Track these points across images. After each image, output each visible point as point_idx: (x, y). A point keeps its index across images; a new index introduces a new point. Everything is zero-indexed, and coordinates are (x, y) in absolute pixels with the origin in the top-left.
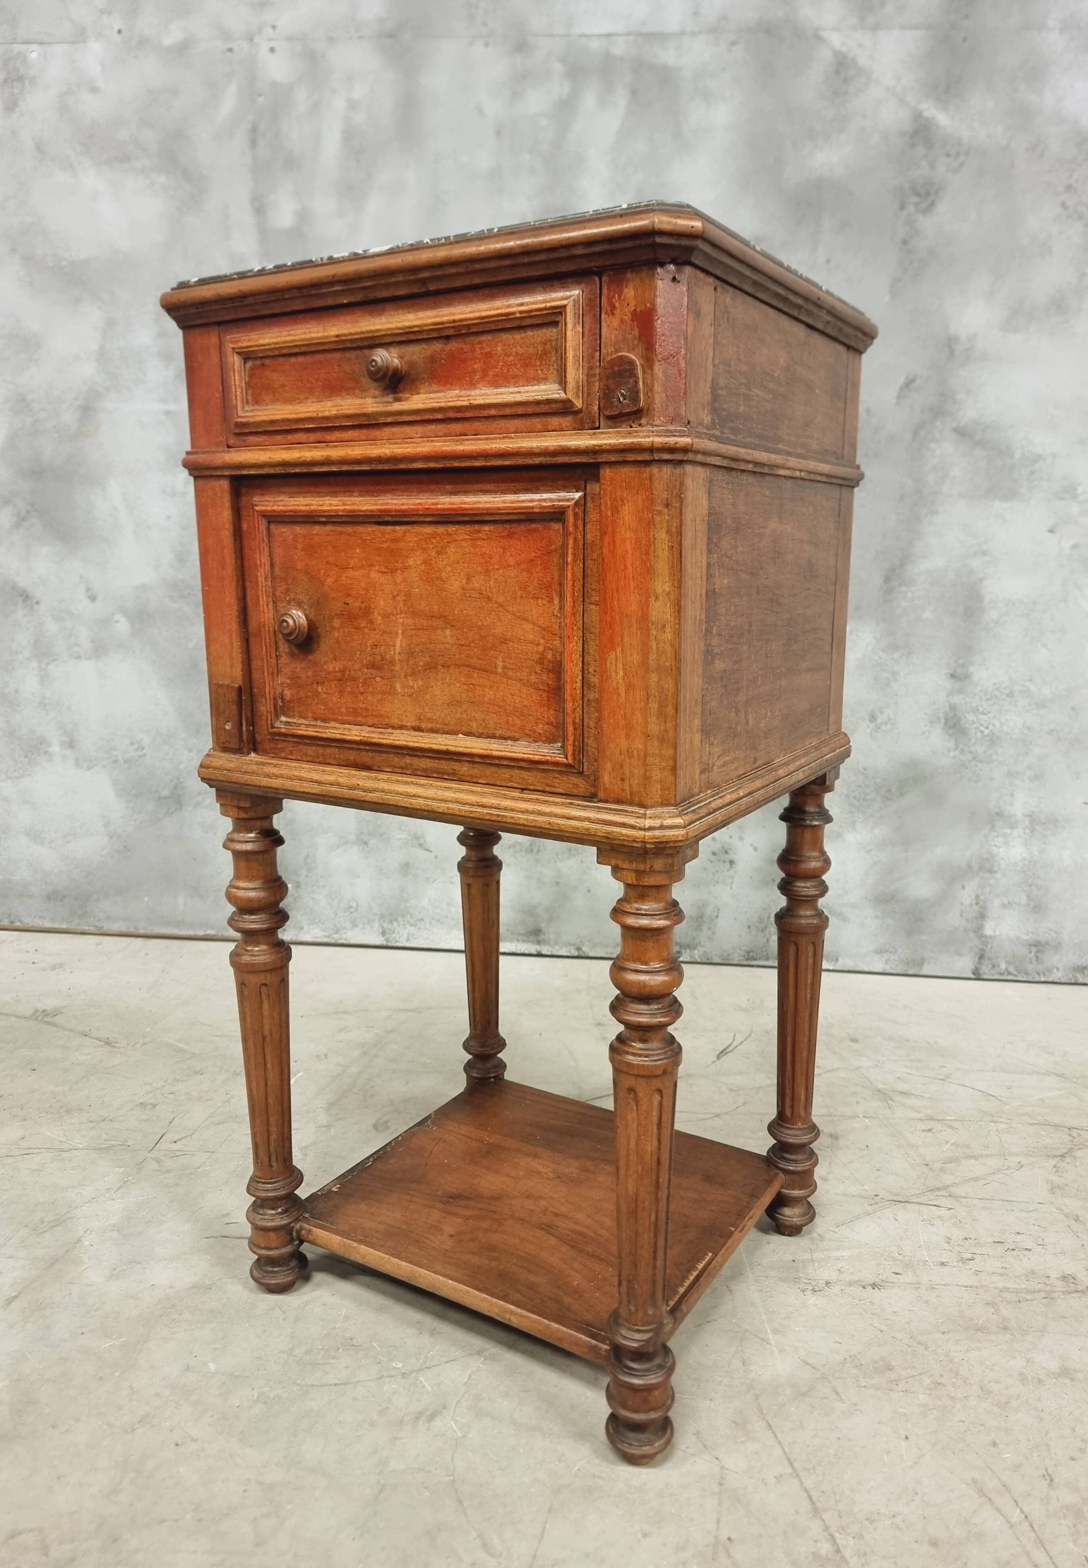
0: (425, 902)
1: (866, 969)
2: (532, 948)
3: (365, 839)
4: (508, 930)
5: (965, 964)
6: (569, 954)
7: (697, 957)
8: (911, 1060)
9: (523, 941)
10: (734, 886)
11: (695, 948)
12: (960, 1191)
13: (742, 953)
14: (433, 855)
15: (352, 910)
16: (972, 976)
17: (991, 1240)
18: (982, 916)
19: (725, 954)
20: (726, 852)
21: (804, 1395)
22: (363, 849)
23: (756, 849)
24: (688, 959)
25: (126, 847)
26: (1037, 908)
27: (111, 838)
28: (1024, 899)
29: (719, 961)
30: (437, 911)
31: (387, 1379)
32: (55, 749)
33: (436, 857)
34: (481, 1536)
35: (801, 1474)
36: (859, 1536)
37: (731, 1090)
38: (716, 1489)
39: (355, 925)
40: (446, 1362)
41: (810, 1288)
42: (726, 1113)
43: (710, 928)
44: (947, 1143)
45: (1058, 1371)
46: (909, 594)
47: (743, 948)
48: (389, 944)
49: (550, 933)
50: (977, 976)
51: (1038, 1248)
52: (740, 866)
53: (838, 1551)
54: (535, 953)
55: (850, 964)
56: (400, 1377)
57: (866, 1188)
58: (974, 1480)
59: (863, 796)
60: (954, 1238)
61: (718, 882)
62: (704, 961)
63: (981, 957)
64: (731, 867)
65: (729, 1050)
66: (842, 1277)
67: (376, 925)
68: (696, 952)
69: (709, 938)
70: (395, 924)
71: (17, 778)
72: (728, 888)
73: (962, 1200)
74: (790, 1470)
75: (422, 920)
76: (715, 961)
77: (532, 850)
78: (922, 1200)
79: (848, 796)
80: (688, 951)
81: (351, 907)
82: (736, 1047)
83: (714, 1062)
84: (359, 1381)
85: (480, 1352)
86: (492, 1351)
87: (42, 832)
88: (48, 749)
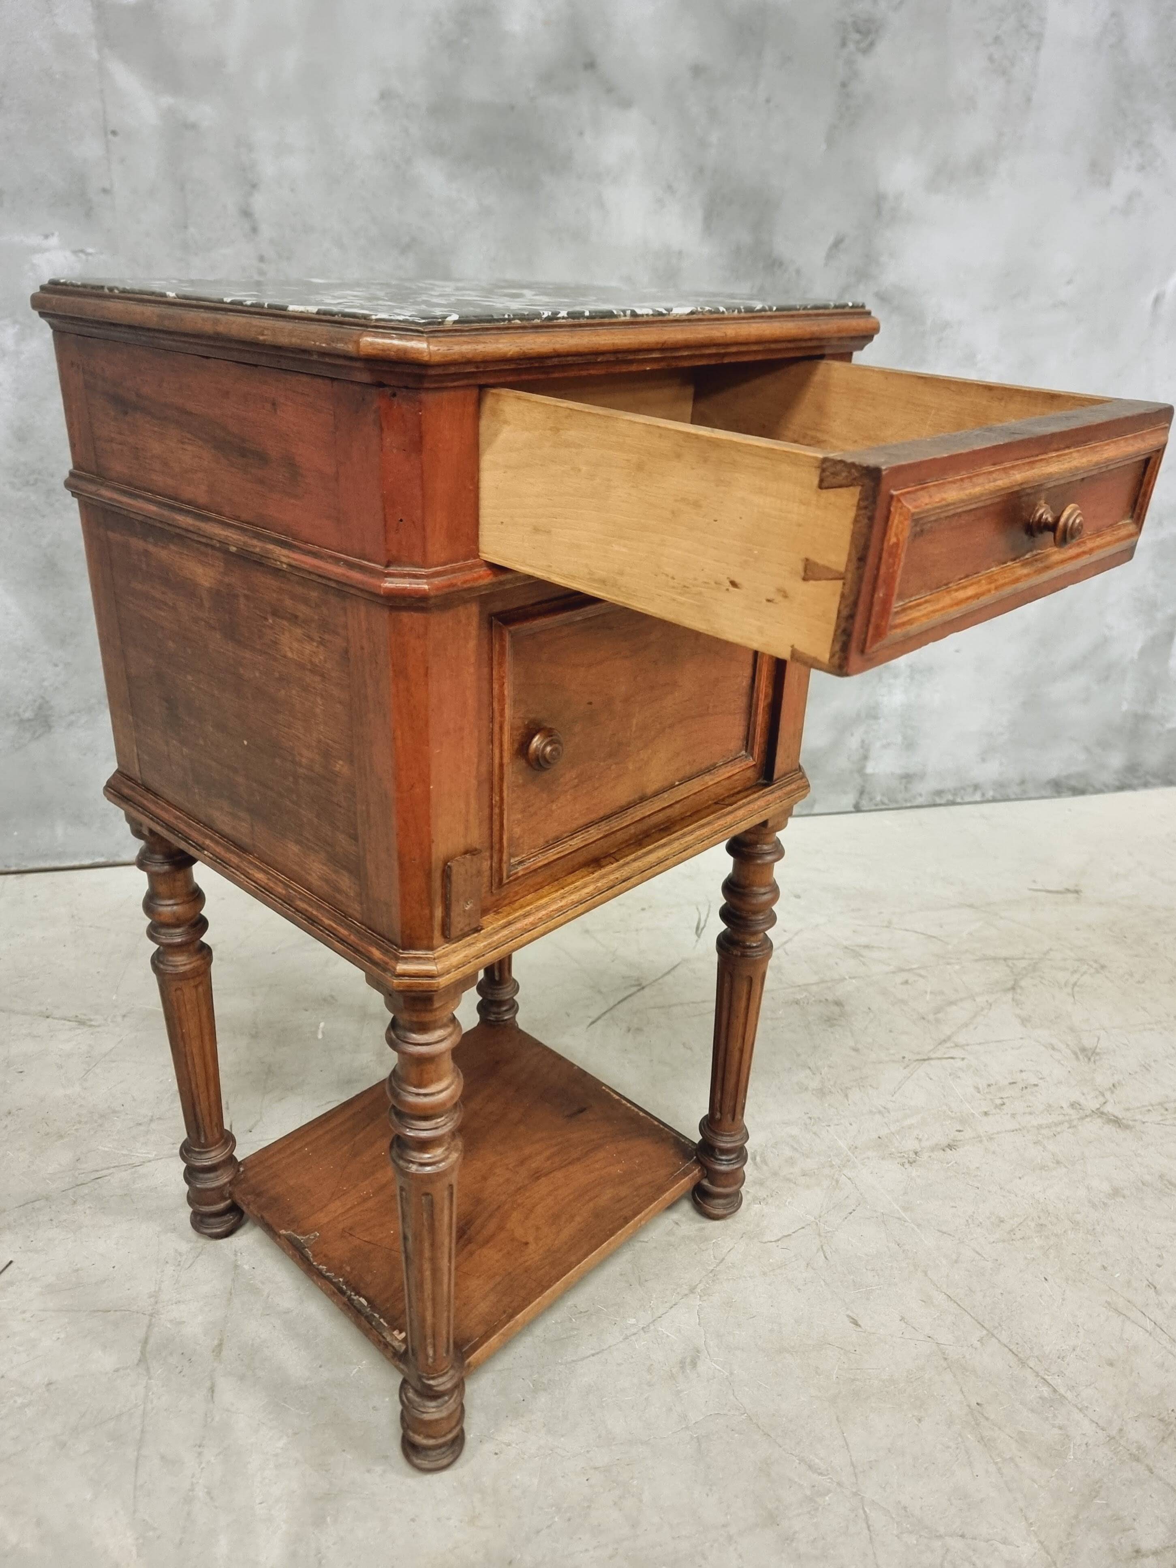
5: (848, 800)
8: (853, 910)
12: (961, 1039)
16: (853, 809)
17: (1006, 1082)
18: (865, 758)
21: (956, 1262)
26: (910, 745)
28: (899, 739)
31: (633, 1338)
34: (802, 1460)
35: (995, 1332)
36: (1061, 1374)
38: (945, 1365)
40: (671, 1308)
41: (906, 1161)
44: (926, 992)
45: (1111, 1192)
50: (857, 809)
51: (1041, 1081)
53: (1055, 1391)
56: (642, 1332)
57: (892, 1052)
58: (1108, 1303)
60: (980, 1086)
63: (862, 793)
65: (702, 925)
66: (924, 1144)
73: (966, 1047)
74: (985, 1332)
78: (938, 1055)
82: (706, 921)
83: (697, 941)
84: (610, 1346)
85: (692, 1290)
86: (701, 1286)
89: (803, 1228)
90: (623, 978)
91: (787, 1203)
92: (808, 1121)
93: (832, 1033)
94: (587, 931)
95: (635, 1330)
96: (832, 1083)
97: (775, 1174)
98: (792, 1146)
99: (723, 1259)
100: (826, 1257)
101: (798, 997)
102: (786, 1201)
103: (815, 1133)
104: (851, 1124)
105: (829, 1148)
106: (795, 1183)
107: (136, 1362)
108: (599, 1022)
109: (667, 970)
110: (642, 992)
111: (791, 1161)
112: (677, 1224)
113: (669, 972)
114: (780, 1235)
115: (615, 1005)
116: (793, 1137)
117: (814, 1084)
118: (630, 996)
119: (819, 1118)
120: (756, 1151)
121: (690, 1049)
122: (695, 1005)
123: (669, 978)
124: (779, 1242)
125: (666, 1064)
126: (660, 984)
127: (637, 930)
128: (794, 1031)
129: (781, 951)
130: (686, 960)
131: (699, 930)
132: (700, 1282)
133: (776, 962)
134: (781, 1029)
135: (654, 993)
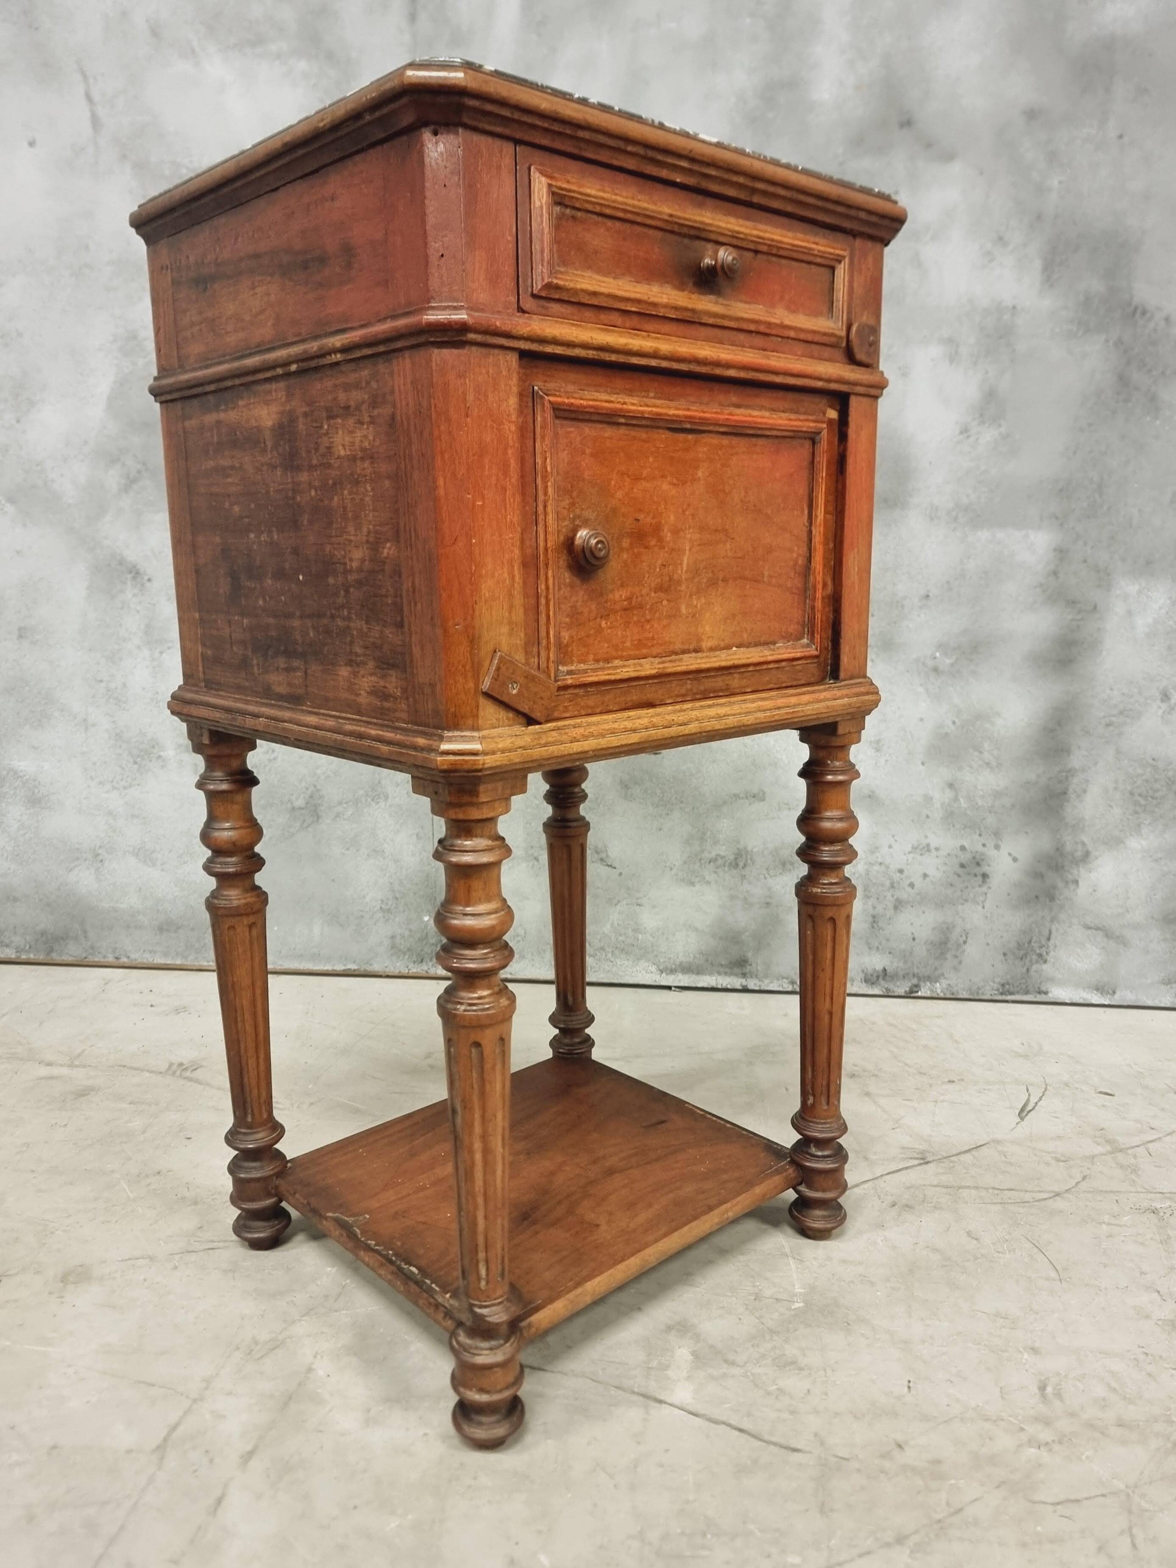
0: (607, 928)
1: (1150, 1003)
2: (737, 983)
3: (536, 855)
4: (707, 960)
6: (781, 989)
7: (939, 991)
9: (726, 974)
10: (987, 905)
11: (936, 982)
13: (996, 986)
14: (617, 872)
15: (519, 938)
19: (975, 988)
20: (978, 864)
22: (534, 866)
23: (1015, 860)
24: (928, 994)
29: (966, 996)
30: (621, 938)
33: (620, 874)
37: (1058, 1160)
40: (861, 1556)
42: (1067, 1191)
43: (956, 957)
47: (997, 980)
49: (757, 963)
52: (996, 880)
54: (740, 988)
55: (1129, 997)
59: (1151, 793)
61: (966, 901)
62: (948, 996)
64: (984, 882)
65: (1029, 1108)
67: (549, 956)
68: (938, 985)
72: (980, 908)
75: (602, 949)
76: (961, 996)
77: (737, 865)
79: (1132, 793)
80: (928, 983)
82: (1037, 1104)
83: (1017, 1124)
85: (900, 1540)
86: (916, 1538)
87: (153, 852)
88: (161, 754)
89: (1103, 1495)
90: (903, 1148)
91: (1084, 1457)
92: (1142, 1357)
94: (868, 1094)
97: (1073, 1415)
98: (1109, 1385)
99: (961, 1510)
100: (1134, 1545)
101: (1158, 1205)
102: (1082, 1454)
103: (1150, 1375)
105: (1170, 1397)
106: (1103, 1433)
107: (155, 1447)
109: (967, 1148)
110: (924, 1166)
111: (1104, 1404)
112: (900, 1446)
113: (969, 1150)
114: (1062, 1497)
115: (882, 1176)
116: (1114, 1374)
117: (1164, 1312)
118: (907, 1168)
119: (1161, 1357)
120: (1048, 1378)
121: (976, 1239)
122: (996, 1192)
123: (967, 1158)
124: (1059, 1507)
125: (936, 1250)
126: (951, 1162)
127: (936, 1102)
128: (1142, 1244)
129: (1141, 1150)
130: (997, 1142)
131: (1023, 1113)
132: (916, 1532)
133: (1133, 1161)
134: (1123, 1238)
135: (941, 1171)
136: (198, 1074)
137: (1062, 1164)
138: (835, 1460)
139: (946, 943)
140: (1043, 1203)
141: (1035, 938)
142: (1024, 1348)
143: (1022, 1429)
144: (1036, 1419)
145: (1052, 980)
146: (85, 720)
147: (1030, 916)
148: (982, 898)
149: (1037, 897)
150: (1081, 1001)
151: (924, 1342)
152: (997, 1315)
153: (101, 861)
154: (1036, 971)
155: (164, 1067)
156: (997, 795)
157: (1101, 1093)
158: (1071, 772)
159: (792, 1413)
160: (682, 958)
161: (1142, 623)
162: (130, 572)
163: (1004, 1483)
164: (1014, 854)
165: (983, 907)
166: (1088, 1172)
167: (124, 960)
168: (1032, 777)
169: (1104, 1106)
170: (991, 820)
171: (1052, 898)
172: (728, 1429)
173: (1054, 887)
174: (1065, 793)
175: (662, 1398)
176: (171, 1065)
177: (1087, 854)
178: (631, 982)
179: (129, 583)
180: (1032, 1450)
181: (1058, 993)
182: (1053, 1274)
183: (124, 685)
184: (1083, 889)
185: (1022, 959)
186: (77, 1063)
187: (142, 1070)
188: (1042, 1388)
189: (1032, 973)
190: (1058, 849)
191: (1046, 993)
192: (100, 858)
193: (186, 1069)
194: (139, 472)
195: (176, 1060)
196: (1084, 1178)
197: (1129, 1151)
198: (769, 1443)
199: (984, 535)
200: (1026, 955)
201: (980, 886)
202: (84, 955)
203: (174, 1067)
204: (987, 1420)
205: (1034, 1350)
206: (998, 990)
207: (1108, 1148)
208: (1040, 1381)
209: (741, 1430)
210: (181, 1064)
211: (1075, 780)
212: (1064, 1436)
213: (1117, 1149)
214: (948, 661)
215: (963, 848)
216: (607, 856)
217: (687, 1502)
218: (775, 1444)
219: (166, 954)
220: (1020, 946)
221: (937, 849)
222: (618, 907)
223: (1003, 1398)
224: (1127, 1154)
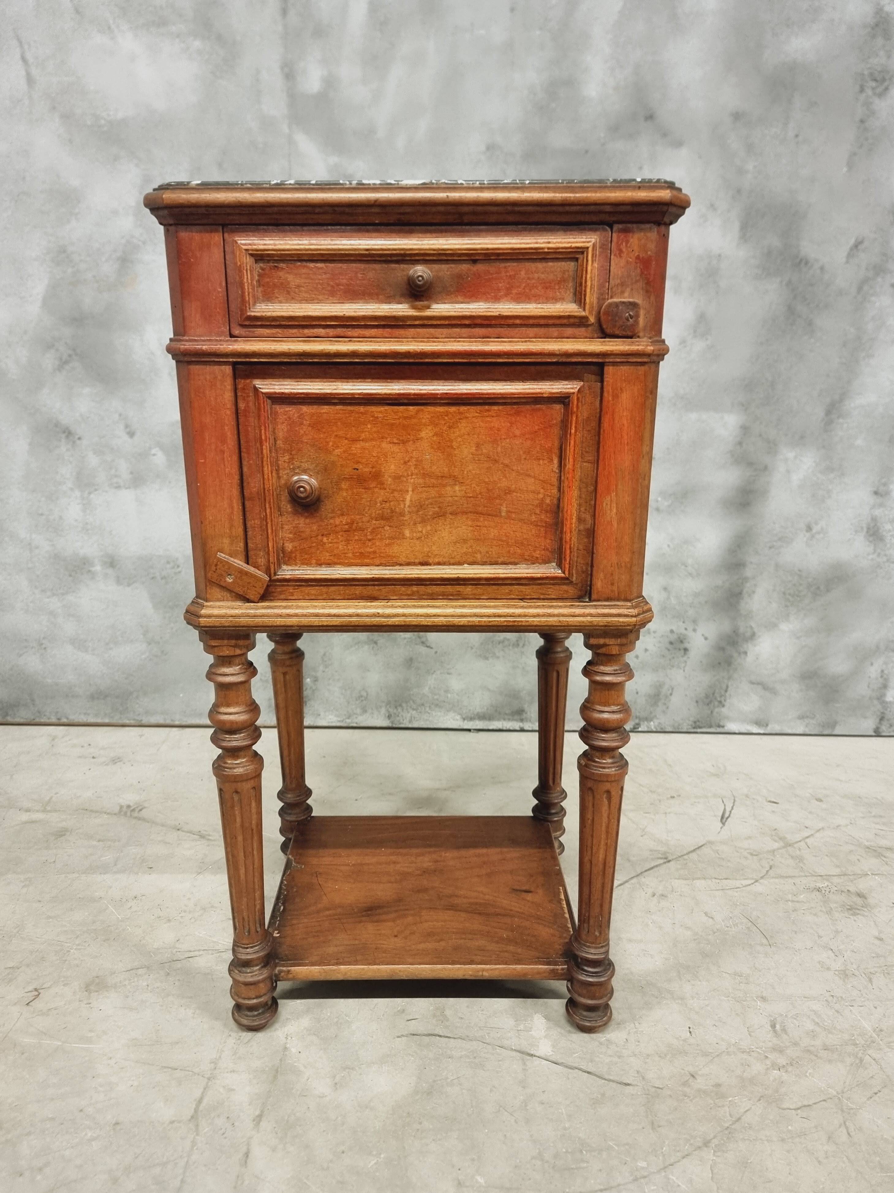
0: (426, 690)
1: (790, 731)
2: (517, 725)
3: (375, 639)
5: (869, 724)
7: (653, 727)
8: (874, 816)
9: (509, 720)
10: (687, 669)
11: (651, 720)
13: (690, 723)
14: (433, 651)
15: (363, 698)
16: (874, 734)
18: (885, 686)
19: (676, 725)
20: (682, 642)
22: (373, 648)
23: (706, 639)
24: (646, 729)
25: (163, 652)
27: (150, 644)
29: (671, 730)
30: (436, 697)
31: (642, 1180)
32: (98, 568)
33: (436, 652)
37: (752, 855)
39: (364, 711)
40: (684, 1158)
43: (665, 704)
46: (845, 425)
47: (692, 719)
48: (394, 726)
50: (878, 734)
52: (692, 653)
55: (777, 728)
59: (796, 593)
61: (673, 666)
62: (659, 730)
63: (882, 719)
64: (685, 654)
65: (727, 815)
67: (383, 710)
68: (652, 723)
69: (664, 712)
70: (400, 710)
71: (63, 594)
72: (681, 671)
75: (423, 705)
76: (668, 730)
77: (518, 645)
79: (784, 593)
80: (646, 722)
81: (362, 696)
82: (730, 812)
83: (721, 828)
84: (619, 1185)
85: (706, 1144)
86: (715, 1141)
87: (85, 641)
88: (91, 569)
89: (824, 1100)
90: (651, 851)
91: (808, 1074)
92: (830, 999)
93: (855, 921)
95: (646, 1174)
96: (855, 966)
97: (796, 1044)
98: (813, 1020)
99: (739, 1119)
100: (849, 1134)
101: (820, 885)
102: (807, 1072)
103: (837, 1012)
104: (876, 1008)
105: (852, 1026)
106: (816, 1056)
107: (189, 1118)
108: (627, 884)
109: (692, 849)
110: (667, 864)
111: (813, 1035)
112: (693, 1076)
113: (694, 850)
114: (800, 1104)
115: (642, 873)
116: (815, 1012)
117: (838, 965)
118: (657, 866)
119: (841, 997)
120: (775, 1019)
121: (712, 918)
122: (718, 881)
123: (694, 856)
124: (799, 1111)
125: (688, 928)
126: (685, 860)
127: (666, 813)
128: (815, 915)
129: (802, 843)
130: (710, 843)
131: (723, 819)
132: (715, 1137)
133: (798, 852)
134: (803, 911)
135: (679, 867)
136: (144, 814)
137: (755, 857)
138: (654, 1089)
139: (658, 695)
140: (748, 888)
141: (717, 691)
142: (757, 997)
143: (767, 1057)
144: (774, 1049)
145: (728, 718)
146: (30, 544)
147: (714, 676)
148: (683, 665)
149: (719, 663)
150: (746, 732)
151: (693, 998)
152: (736, 974)
153: (45, 648)
154: (717, 713)
155: (117, 809)
156: (696, 595)
157: (770, 802)
158: (746, 579)
159: (619, 1057)
160: (478, 710)
161: (796, 478)
162: (64, 432)
163: (762, 1096)
164: (707, 635)
165: (684, 671)
166: (771, 863)
167: (64, 720)
168: (720, 583)
169: (773, 812)
170: (691, 612)
171: (729, 664)
172: (580, 1072)
173: (731, 657)
174: (740, 593)
175: (532, 1052)
176: (121, 807)
177: (753, 635)
178: (443, 726)
179: (63, 440)
180: (776, 1071)
181: (732, 726)
182: (765, 941)
183: (61, 518)
184: (750, 658)
185: (708, 704)
186: (49, 808)
187: (101, 812)
188: (773, 1026)
189: (715, 714)
190: (734, 632)
191: (723, 727)
192: (44, 646)
193: (133, 810)
194: (70, 356)
195: (124, 803)
196: (771, 868)
197: (795, 846)
198: (609, 1080)
199: (694, 416)
200: (711, 702)
201: (683, 657)
202: (32, 717)
203: (124, 809)
204: (743, 1052)
205: (764, 999)
206: (692, 725)
207: (782, 844)
208: (771, 1021)
209: (589, 1073)
210: (129, 807)
211: (748, 585)
212: (793, 1060)
213: (788, 845)
214: (666, 504)
215: (672, 631)
216: (427, 640)
217: (565, 1129)
218: (613, 1081)
219: (96, 715)
220: (707, 696)
221: (655, 632)
222: (434, 676)
223: (750, 1035)
224: (795, 848)
